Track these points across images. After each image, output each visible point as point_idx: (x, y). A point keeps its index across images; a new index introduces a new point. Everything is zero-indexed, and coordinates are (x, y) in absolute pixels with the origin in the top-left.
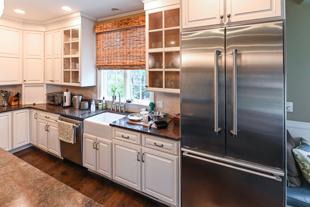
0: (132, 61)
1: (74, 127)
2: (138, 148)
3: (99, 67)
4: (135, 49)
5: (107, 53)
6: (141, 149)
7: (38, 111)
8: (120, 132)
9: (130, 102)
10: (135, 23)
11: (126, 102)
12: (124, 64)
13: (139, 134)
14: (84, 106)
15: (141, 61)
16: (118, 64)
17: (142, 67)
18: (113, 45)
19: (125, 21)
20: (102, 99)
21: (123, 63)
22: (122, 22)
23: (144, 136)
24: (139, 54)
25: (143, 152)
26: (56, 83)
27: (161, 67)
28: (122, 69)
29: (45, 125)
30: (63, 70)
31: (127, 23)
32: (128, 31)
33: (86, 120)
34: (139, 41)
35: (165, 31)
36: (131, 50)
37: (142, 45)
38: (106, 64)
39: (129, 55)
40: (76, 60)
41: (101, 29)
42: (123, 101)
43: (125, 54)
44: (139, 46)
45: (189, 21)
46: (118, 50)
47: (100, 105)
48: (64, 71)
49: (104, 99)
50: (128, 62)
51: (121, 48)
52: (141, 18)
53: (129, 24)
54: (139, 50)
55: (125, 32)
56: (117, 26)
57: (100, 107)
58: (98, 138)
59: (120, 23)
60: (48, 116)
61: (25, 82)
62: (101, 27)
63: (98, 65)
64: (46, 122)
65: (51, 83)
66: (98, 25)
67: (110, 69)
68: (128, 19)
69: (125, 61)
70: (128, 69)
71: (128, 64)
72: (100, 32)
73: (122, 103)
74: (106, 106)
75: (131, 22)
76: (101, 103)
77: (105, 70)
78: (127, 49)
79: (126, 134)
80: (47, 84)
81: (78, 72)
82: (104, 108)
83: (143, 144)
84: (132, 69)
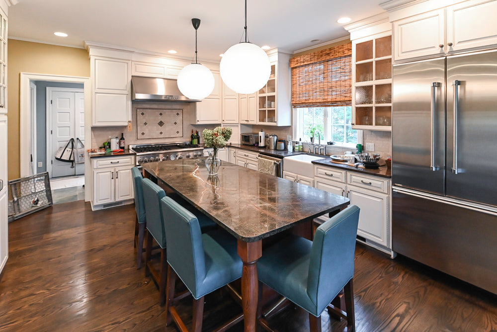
0: (334, 97)
1: (275, 163)
2: (343, 186)
3: (294, 105)
4: (339, 83)
5: (304, 89)
6: (346, 187)
7: (237, 150)
8: (323, 170)
9: (331, 144)
10: (339, 52)
11: (327, 144)
12: (324, 101)
13: (344, 172)
14: (280, 146)
15: (345, 97)
16: (318, 101)
17: (348, 103)
18: (311, 79)
19: (327, 52)
20: (298, 140)
21: (324, 99)
22: (323, 53)
23: (349, 173)
24: (343, 89)
25: (348, 190)
26: (250, 123)
27: (371, 102)
28: (322, 106)
29: (244, 163)
30: (258, 109)
31: (328, 54)
32: (330, 63)
33: (285, 158)
34: (344, 73)
35: (377, 62)
36: (334, 84)
37: (347, 78)
38: (303, 102)
39: (331, 90)
40: (272, 99)
41: (297, 63)
42: (324, 143)
43: (326, 89)
44: (343, 78)
45: (403, 51)
46: (318, 85)
47: (297, 146)
48: (260, 111)
49: (300, 140)
50: (329, 98)
51: (322, 82)
52: (346, 46)
53: (331, 55)
54: (344, 83)
55: (326, 63)
56: (316, 57)
57: (297, 148)
58: (299, 176)
59: (321, 54)
60: (247, 154)
61: (224, 122)
62: (297, 61)
63: (294, 102)
64: (245, 160)
65: (246, 123)
66: (294, 59)
67: (307, 106)
68: (330, 49)
69: (326, 97)
70: (329, 106)
71: (329, 100)
72: (296, 65)
73: (322, 146)
74: (303, 149)
75: (333, 53)
76: (297, 145)
77: (300, 108)
78: (329, 84)
79: (330, 171)
80: (241, 124)
81: (274, 110)
82: (301, 150)
83: (349, 182)
84: (334, 106)
